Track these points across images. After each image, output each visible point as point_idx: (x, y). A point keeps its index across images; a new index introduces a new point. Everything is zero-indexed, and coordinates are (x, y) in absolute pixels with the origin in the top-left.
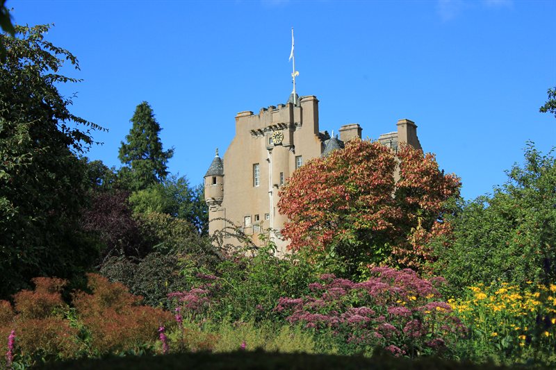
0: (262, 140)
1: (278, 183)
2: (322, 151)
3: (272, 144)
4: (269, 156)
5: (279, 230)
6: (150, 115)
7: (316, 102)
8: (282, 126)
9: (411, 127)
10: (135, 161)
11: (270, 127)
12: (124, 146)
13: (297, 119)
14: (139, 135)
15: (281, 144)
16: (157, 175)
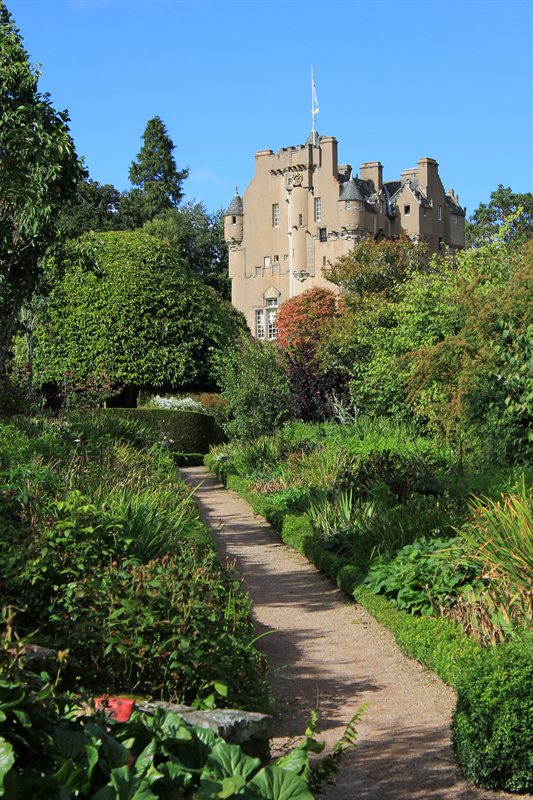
0: (282, 180)
1: (298, 225)
2: (340, 194)
3: (291, 185)
4: (288, 197)
5: (298, 271)
6: (162, 131)
7: (335, 143)
8: (301, 167)
9: (432, 165)
10: (147, 183)
11: (290, 168)
12: (135, 166)
13: (316, 161)
14: (151, 154)
15: (300, 185)
16: (171, 198)
